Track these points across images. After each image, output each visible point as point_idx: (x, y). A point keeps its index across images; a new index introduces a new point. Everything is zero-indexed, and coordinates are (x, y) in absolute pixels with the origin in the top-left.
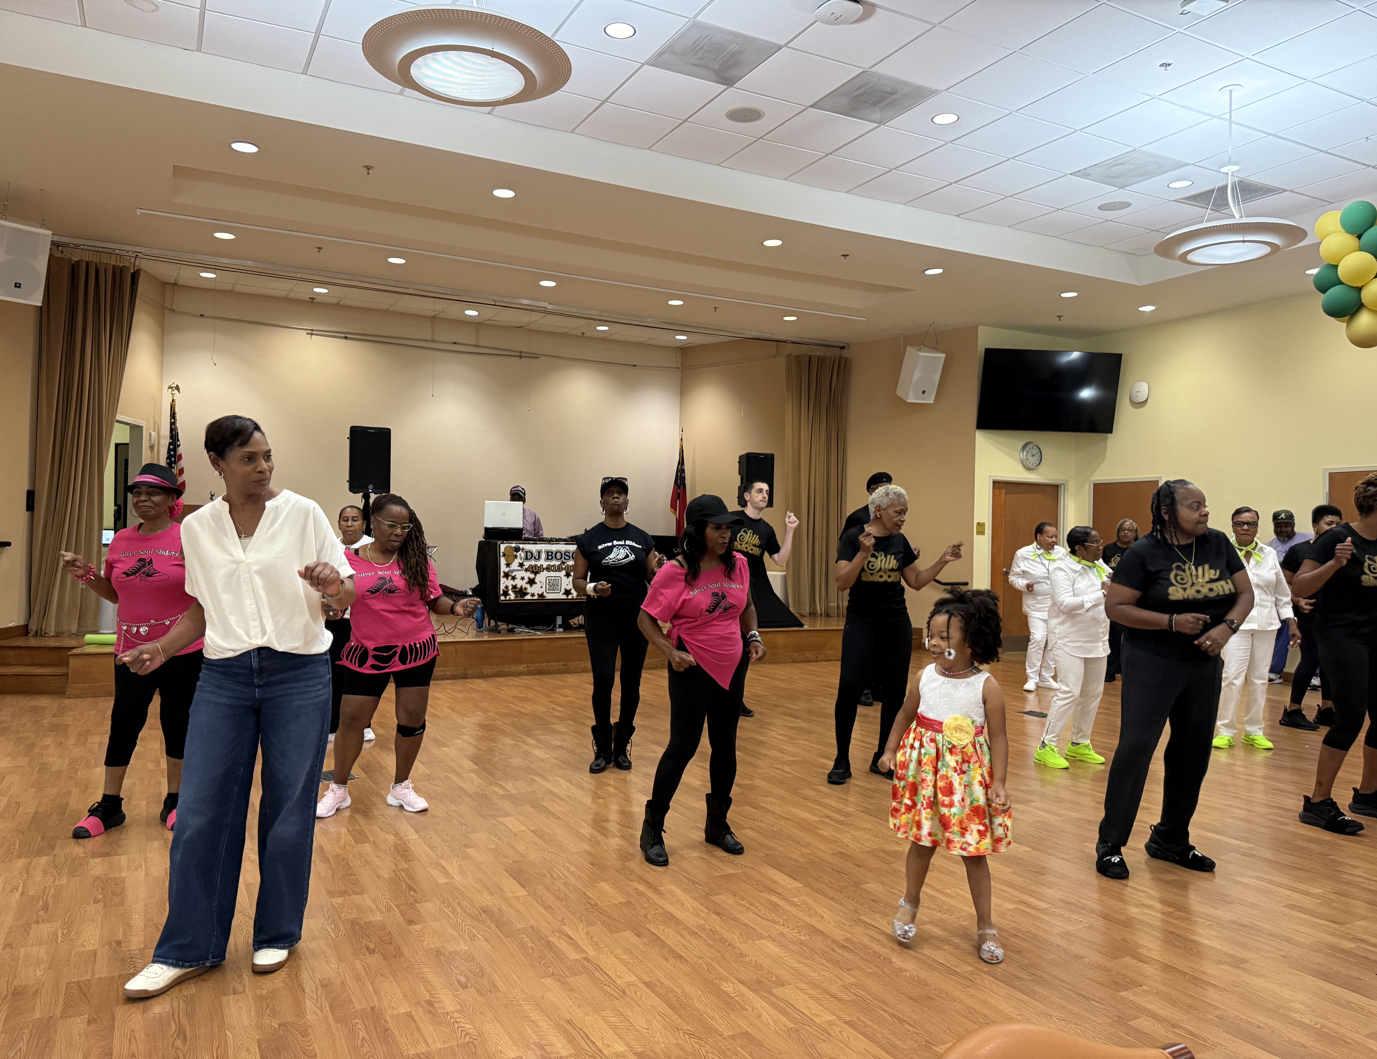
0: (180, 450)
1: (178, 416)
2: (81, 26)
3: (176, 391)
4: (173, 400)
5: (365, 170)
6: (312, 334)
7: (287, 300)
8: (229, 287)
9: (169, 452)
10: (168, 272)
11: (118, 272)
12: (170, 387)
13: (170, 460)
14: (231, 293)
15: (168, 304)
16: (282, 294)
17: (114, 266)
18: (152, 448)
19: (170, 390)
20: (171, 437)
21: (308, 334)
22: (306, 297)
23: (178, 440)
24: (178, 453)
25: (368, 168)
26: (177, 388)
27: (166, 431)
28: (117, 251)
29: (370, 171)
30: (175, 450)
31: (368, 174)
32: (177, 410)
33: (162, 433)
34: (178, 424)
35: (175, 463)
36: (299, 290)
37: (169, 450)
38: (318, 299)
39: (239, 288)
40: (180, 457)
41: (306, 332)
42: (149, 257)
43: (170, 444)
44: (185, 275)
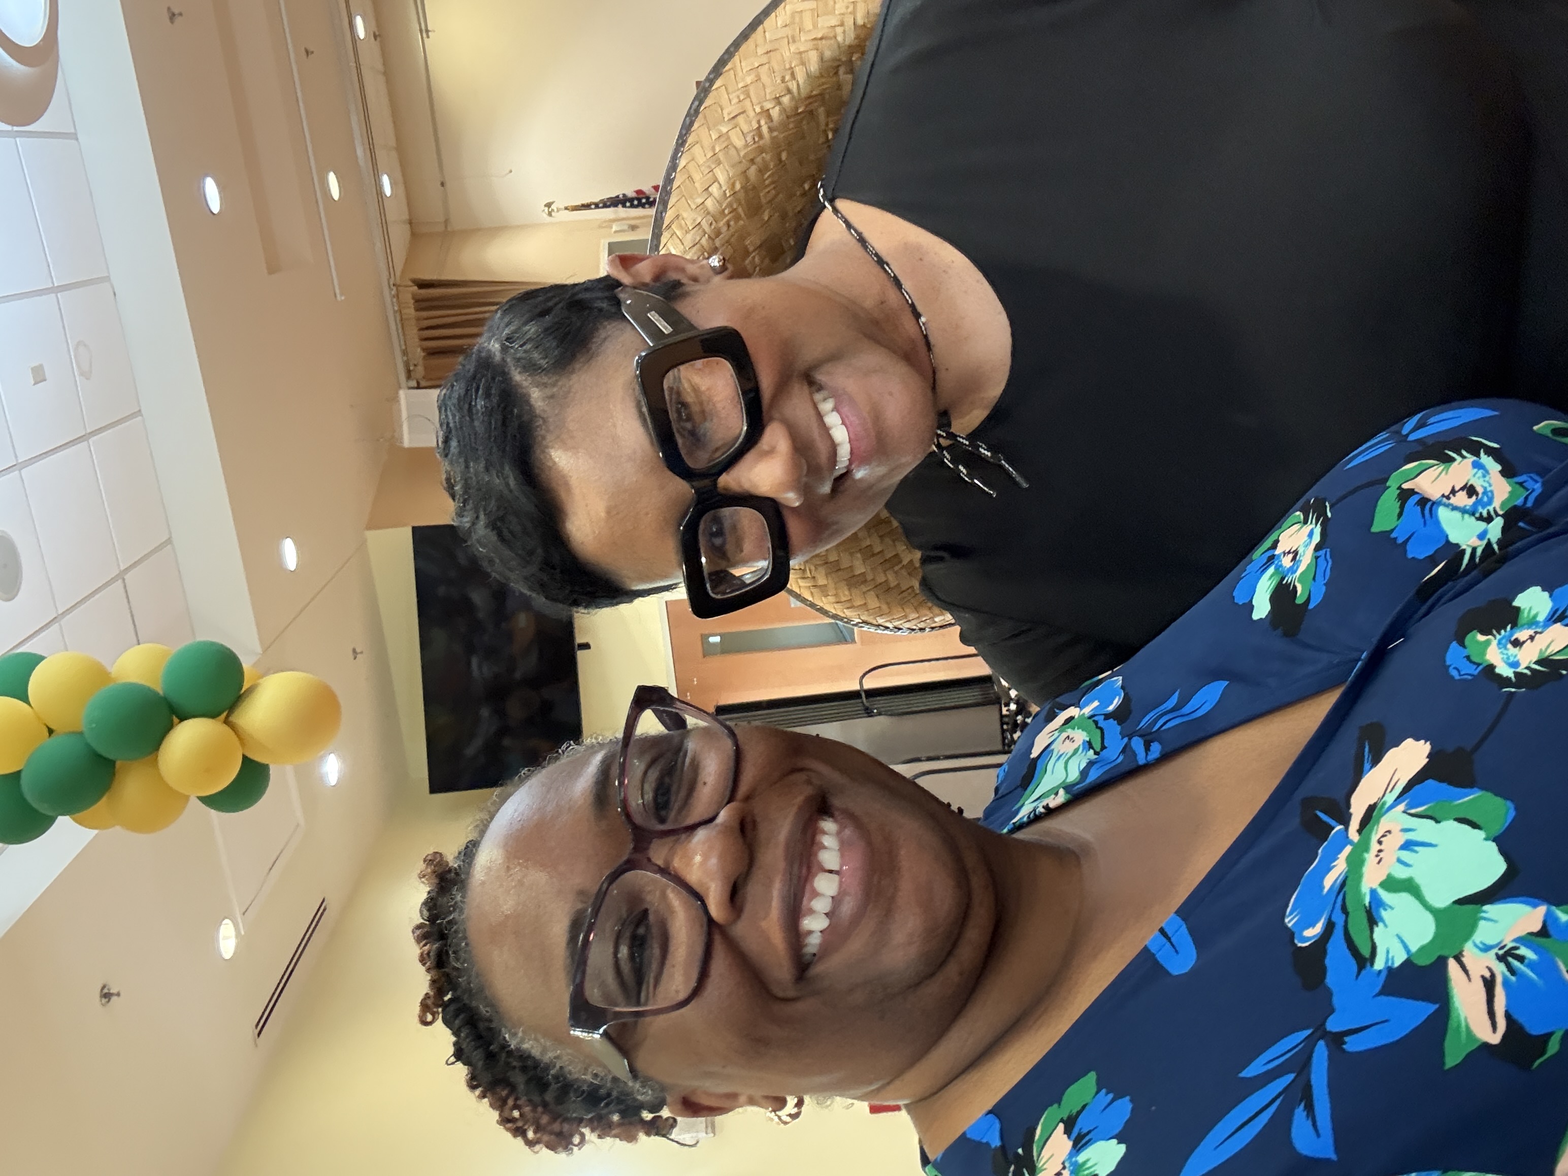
0: (631, 194)
1: (585, 202)
2: (142, 415)
3: (553, 207)
4: (566, 208)
5: (178, 20)
6: (427, 31)
7: (388, 73)
8: (394, 154)
9: (636, 207)
10: (399, 235)
11: (421, 304)
12: (550, 214)
13: (645, 204)
14: (401, 148)
15: (441, 228)
16: (381, 79)
17: (417, 310)
18: (633, 228)
19: (553, 214)
20: (616, 205)
21: (428, 37)
22: (375, 46)
23: (618, 197)
24: (634, 195)
25: (172, 16)
26: (549, 205)
27: (609, 213)
28: (396, 308)
29: (176, 11)
30: (631, 200)
31: (181, 14)
32: (579, 203)
33: (612, 216)
34: (596, 200)
35: (648, 198)
36: (370, 57)
37: (632, 206)
38: (374, 28)
39: (392, 142)
40: (639, 192)
41: (426, 40)
42: (391, 267)
43: (624, 206)
44: (397, 213)
